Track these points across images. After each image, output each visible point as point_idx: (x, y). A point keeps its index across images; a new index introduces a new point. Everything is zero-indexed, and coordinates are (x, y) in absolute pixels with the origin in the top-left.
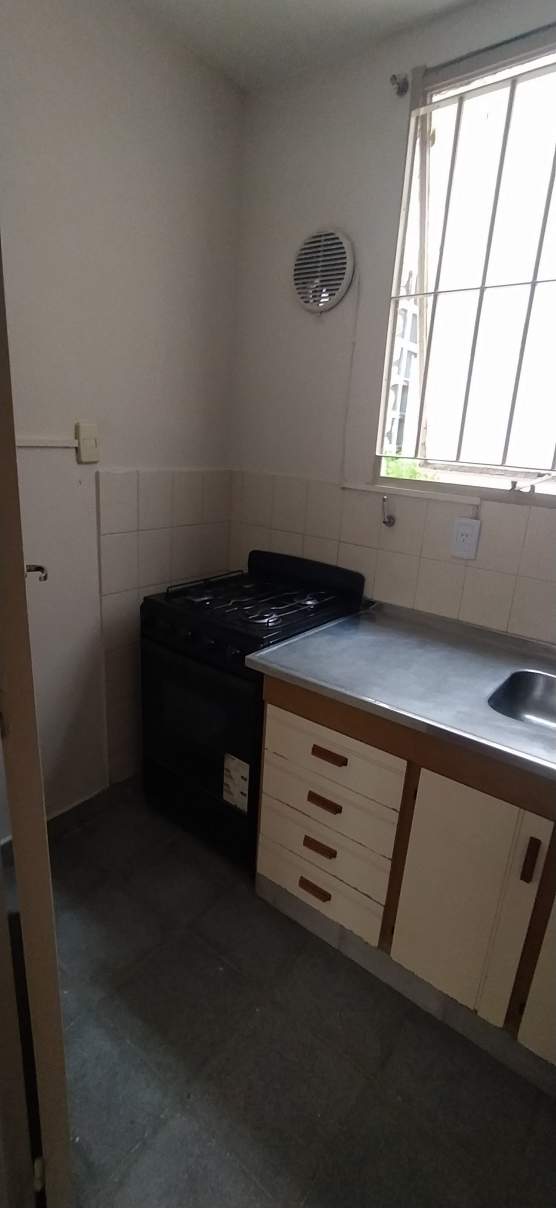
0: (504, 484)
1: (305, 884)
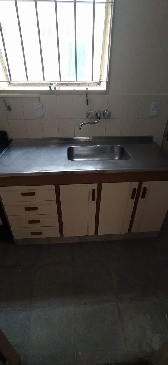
0: (47, 88)
1: (33, 234)
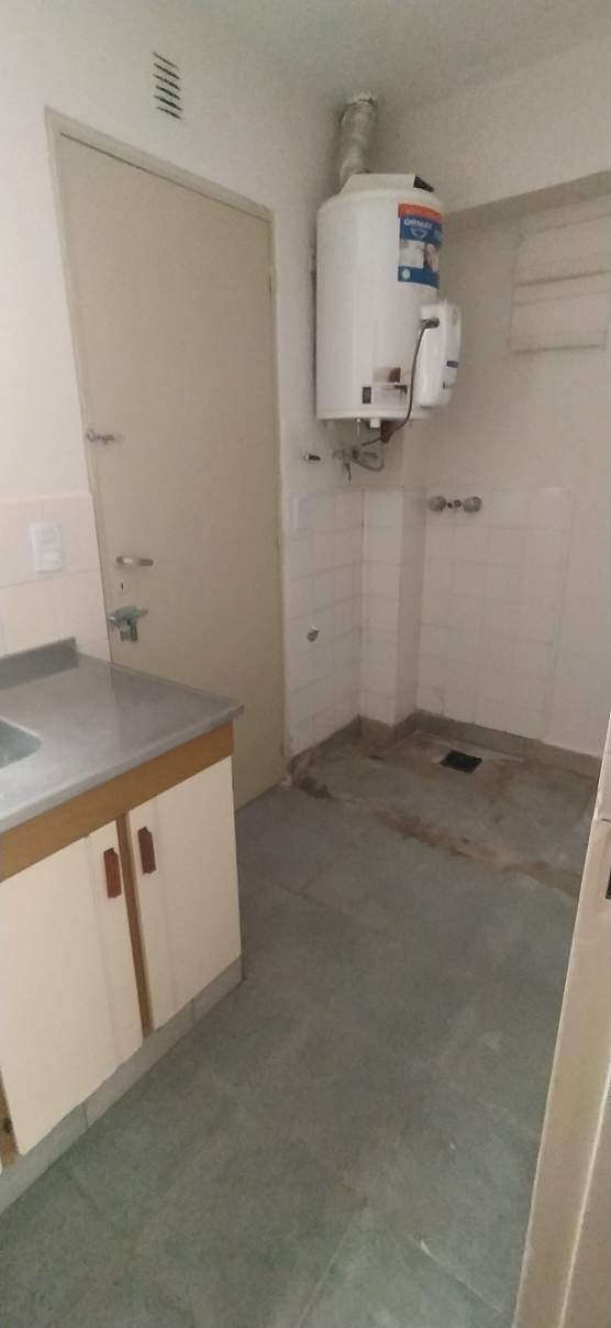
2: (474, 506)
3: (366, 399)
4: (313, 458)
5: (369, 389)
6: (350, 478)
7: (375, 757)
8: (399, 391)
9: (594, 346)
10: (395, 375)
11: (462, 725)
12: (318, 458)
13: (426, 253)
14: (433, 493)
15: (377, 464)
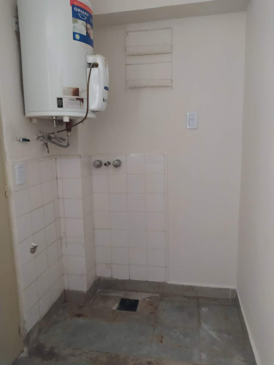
2: (117, 165)
3: (60, 105)
4: (25, 140)
5: (61, 99)
6: (48, 152)
7: (79, 316)
8: (79, 101)
9: (168, 86)
10: (76, 92)
11: (123, 282)
12: (28, 140)
13: (87, 29)
14: (95, 158)
15: (65, 144)
